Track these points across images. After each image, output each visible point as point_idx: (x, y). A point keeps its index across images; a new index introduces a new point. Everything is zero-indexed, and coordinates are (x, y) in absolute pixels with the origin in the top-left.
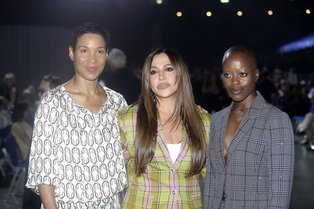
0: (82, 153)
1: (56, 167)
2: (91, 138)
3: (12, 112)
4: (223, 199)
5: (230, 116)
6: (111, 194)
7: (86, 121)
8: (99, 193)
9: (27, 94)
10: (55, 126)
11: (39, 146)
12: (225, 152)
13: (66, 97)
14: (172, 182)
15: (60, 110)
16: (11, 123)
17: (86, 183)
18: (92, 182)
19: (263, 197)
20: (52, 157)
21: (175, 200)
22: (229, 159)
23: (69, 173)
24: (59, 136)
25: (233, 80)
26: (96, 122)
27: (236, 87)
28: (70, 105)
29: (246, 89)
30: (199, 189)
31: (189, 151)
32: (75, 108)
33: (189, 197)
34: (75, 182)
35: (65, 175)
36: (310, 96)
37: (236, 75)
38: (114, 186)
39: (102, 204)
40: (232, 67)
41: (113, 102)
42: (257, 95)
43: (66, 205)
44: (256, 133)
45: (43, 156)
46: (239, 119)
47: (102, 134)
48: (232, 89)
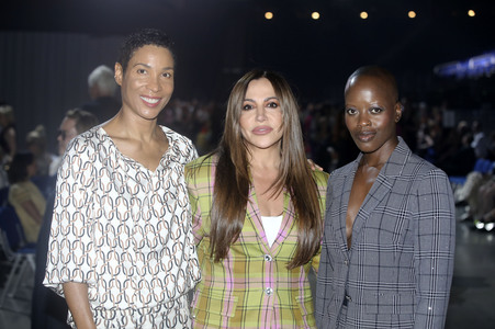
0: (134, 233)
1: (92, 254)
2: (146, 209)
3: (7, 168)
4: (345, 302)
5: (356, 175)
6: (178, 294)
7: (138, 182)
8: (159, 295)
9: (34, 139)
10: (89, 190)
11: (65, 223)
12: (348, 230)
13: (106, 144)
14: (266, 275)
15: (98, 165)
16: (7, 184)
17: (139, 278)
18: (149, 277)
19: (406, 299)
20: (86, 240)
21: (271, 304)
22: (353, 240)
23: (114, 263)
24: (97, 206)
25: (360, 119)
26: (154, 184)
27: (365, 129)
28: (113, 158)
29: (379, 133)
30: (308, 286)
31: (295, 228)
32: (121, 162)
33: (292, 298)
34: (122, 277)
35: (107, 267)
36: (474, 144)
37: (364, 111)
38: (181, 282)
39: (163, 309)
40: (359, 99)
41: (178, 151)
42: (397, 142)
43: (109, 312)
44: (395, 201)
45: (71, 238)
46: (371, 180)
47: (164, 202)
48: (359, 133)
